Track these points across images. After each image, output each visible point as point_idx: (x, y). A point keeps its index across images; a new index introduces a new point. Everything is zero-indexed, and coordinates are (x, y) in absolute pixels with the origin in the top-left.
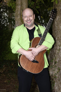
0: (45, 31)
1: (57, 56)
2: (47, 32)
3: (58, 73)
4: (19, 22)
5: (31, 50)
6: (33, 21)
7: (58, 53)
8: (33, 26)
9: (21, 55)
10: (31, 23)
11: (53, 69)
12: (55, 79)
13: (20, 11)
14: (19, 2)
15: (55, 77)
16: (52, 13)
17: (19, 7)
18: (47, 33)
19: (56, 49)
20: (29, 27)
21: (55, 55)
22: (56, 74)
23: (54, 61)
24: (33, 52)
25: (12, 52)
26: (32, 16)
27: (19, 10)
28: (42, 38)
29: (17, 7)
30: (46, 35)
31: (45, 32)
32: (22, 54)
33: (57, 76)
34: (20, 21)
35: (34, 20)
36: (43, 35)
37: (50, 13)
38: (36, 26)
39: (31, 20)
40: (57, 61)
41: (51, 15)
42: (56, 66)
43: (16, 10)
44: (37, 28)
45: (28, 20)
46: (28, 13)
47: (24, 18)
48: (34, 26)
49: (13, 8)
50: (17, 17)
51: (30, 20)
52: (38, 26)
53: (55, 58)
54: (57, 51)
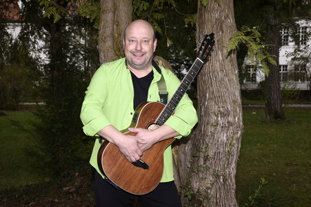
0: (179, 89)
1: (211, 141)
2: (183, 92)
3: (212, 185)
4: (110, 56)
5: (135, 134)
7: (213, 134)
8: (148, 68)
10: (143, 60)
11: (201, 176)
12: (205, 201)
13: (111, 28)
14: (107, 4)
15: (207, 198)
16: (203, 44)
17: (109, 16)
18: (182, 96)
19: (208, 124)
20: (136, 69)
21: (204, 140)
22: (208, 188)
23: (202, 155)
24: (140, 141)
25: (85, 131)
26: (151, 43)
27: (110, 24)
28: (168, 107)
29: (103, 17)
30: (179, 99)
31: (177, 92)
32: (110, 140)
33: (212, 192)
34: (111, 54)
35: (152, 54)
36: (172, 99)
37: (200, 44)
38: (155, 71)
39: (145, 53)
40: (211, 153)
41: (201, 49)
42: (207, 169)
43: (102, 24)
44: (157, 77)
45: (137, 50)
46: (141, 34)
47: (127, 42)
48: (151, 68)
49: (95, 20)
50: (104, 42)
51: (141, 50)
52: (159, 71)
53: (206, 148)
54: (210, 129)
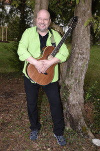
1: (75, 65)
6: (47, 26)
7: (76, 62)
9: (29, 63)
10: (44, 28)
11: (69, 79)
12: (70, 89)
17: (38, 6)
19: (74, 57)
21: (72, 64)
22: (72, 84)
23: (71, 70)
26: (48, 20)
37: (71, 21)
40: (74, 70)
41: (71, 23)
42: (72, 76)
45: (42, 23)
51: (44, 24)
53: (72, 67)
54: (75, 60)
